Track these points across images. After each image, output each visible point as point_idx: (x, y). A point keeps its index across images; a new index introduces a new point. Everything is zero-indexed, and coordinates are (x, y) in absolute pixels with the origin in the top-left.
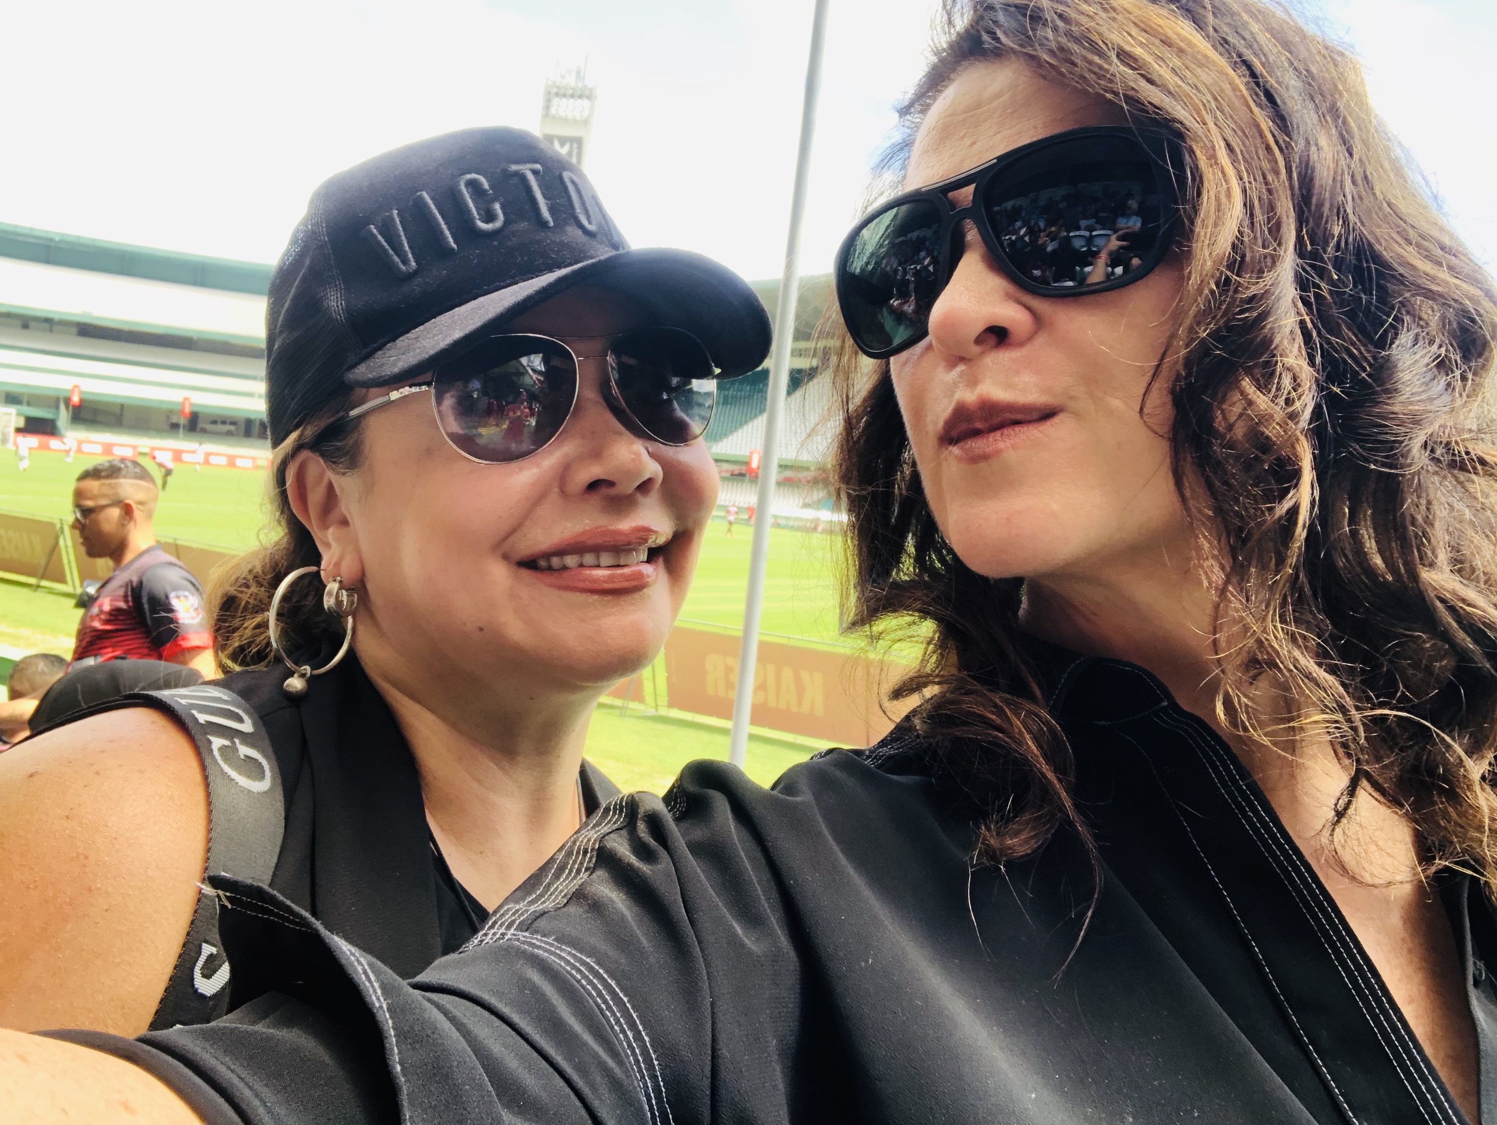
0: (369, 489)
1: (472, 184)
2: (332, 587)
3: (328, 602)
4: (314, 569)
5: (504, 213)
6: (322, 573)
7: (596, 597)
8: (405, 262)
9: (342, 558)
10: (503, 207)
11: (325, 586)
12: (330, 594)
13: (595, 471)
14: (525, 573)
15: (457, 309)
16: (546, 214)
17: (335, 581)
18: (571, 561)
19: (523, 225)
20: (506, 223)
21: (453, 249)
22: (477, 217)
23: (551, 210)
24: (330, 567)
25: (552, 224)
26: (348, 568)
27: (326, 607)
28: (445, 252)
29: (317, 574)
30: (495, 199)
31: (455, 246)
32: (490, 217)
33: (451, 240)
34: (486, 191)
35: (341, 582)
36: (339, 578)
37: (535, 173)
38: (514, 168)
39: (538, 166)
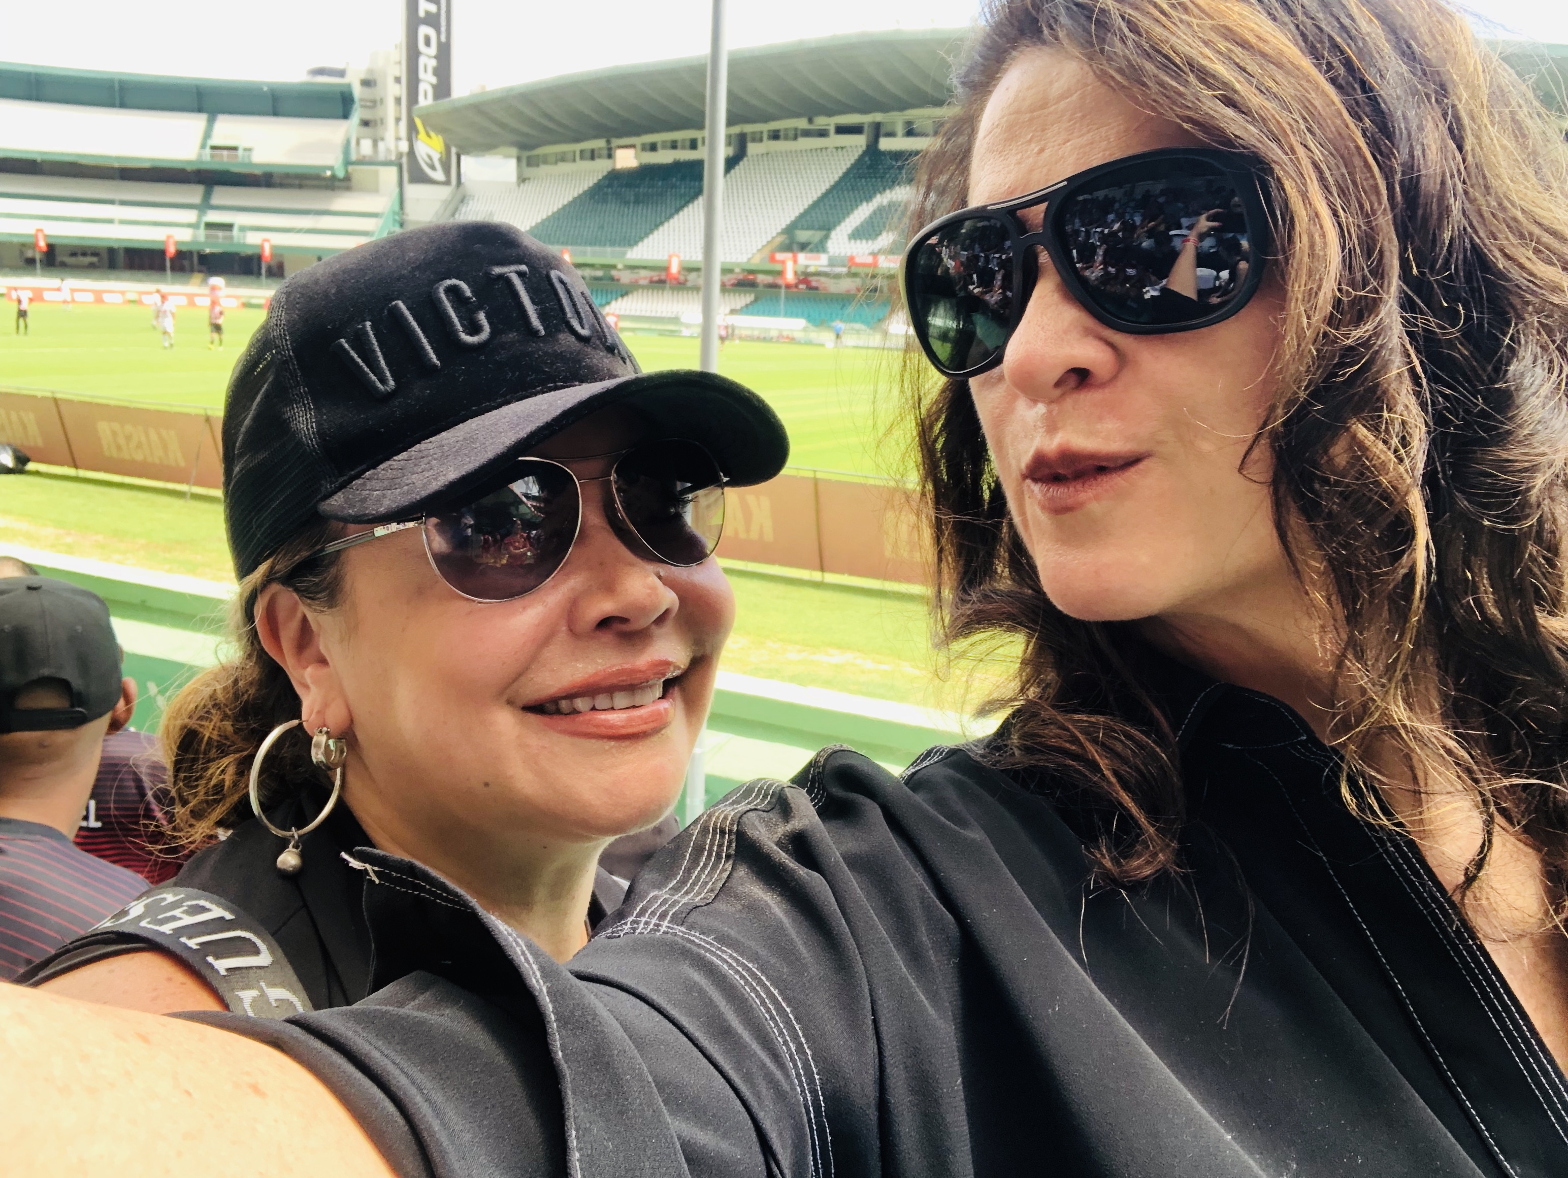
0: (352, 630)
1: (453, 291)
2: (320, 739)
3: (317, 755)
4: (295, 722)
5: (490, 323)
6: (304, 724)
7: (613, 743)
8: (383, 381)
9: (326, 705)
10: (488, 317)
11: (311, 738)
12: (318, 746)
13: (606, 607)
14: (532, 718)
15: (444, 434)
16: (536, 322)
17: (321, 732)
18: (581, 704)
19: (513, 336)
20: (493, 334)
21: (435, 365)
22: (461, 329)
23: (542, 317)
24: (313, 716)
25: (543, 333)
26: (336, 717)
27: (314, 760)
28: (427, 369)
29: (300, 725)
30: (480, 308)
31: (438, 363)
32: (474, 329)
33: (433, 356)
34: (469, 298)
35: (327, 733)
36: (325, 729)
37: (521, 274)
38: (497, 270)
39: (524, 268)
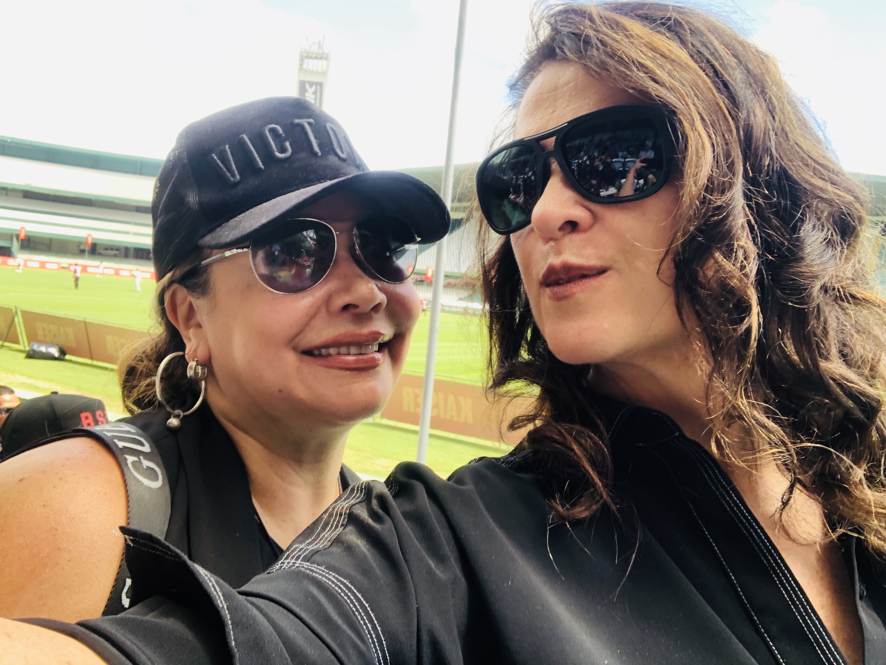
0: (214, 307)
1: (272, 131)
2: (192, 364)
3: (190, 373)
4: (181, 353)
5: (292, 148)
6: (186, 356)
8: (233, 175)
9: (197, 347)
10: (291, 145)
11: (188, 364)
12: (191, 368)
13: (345, 299)
14: (306, 358)
15: (264, 204)
16: (316, 148)
17: (194, 360)
18: (332, 351)
19: (303, 155)
20: (293, 153)
21: (261, 169)
22: (276, 150)
23: (320, 146)
24: (191, 353)
25: (320, 154)
26: (201, 353)
27: (189, 376)
28: (257, 171)
29: (184, 356)
30: (286, 139)
31: (262, 167)
32: (283, 150)
33: (260, 163)
34: (281, 135)
35: (197, 361)
36: (196, 359)
37: (310, 124)
38: (297, 121)
39: (311, 120)
